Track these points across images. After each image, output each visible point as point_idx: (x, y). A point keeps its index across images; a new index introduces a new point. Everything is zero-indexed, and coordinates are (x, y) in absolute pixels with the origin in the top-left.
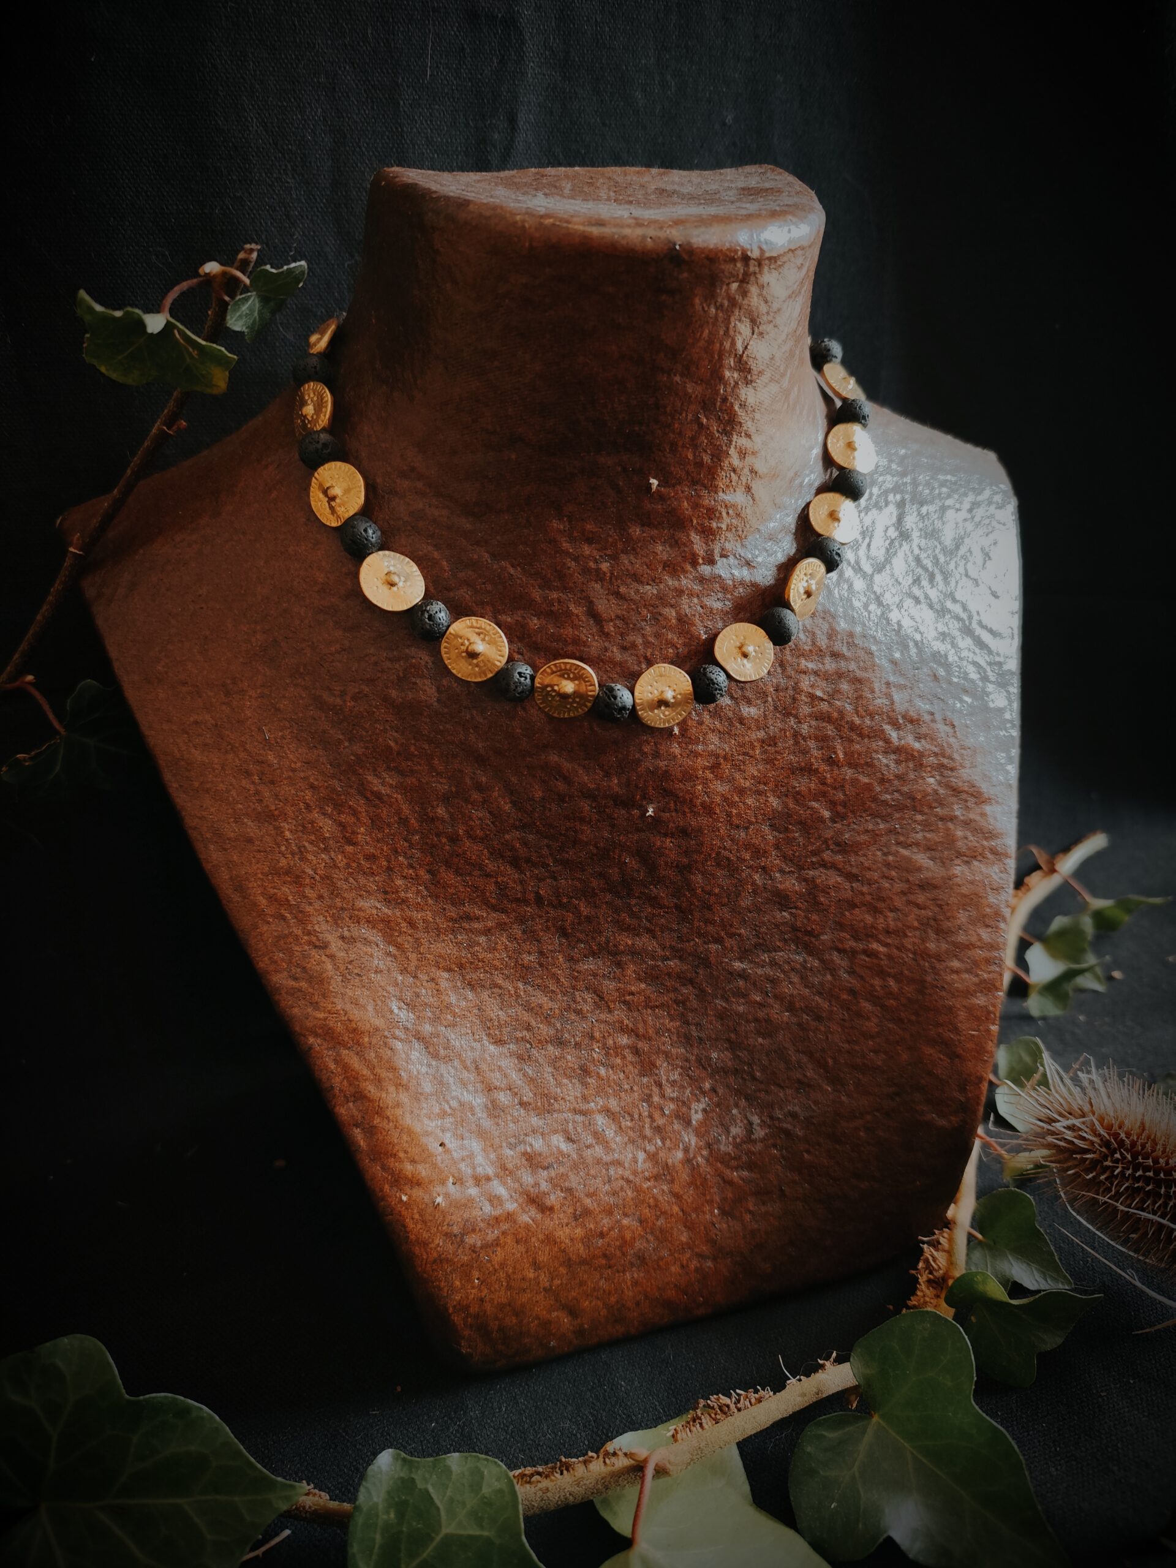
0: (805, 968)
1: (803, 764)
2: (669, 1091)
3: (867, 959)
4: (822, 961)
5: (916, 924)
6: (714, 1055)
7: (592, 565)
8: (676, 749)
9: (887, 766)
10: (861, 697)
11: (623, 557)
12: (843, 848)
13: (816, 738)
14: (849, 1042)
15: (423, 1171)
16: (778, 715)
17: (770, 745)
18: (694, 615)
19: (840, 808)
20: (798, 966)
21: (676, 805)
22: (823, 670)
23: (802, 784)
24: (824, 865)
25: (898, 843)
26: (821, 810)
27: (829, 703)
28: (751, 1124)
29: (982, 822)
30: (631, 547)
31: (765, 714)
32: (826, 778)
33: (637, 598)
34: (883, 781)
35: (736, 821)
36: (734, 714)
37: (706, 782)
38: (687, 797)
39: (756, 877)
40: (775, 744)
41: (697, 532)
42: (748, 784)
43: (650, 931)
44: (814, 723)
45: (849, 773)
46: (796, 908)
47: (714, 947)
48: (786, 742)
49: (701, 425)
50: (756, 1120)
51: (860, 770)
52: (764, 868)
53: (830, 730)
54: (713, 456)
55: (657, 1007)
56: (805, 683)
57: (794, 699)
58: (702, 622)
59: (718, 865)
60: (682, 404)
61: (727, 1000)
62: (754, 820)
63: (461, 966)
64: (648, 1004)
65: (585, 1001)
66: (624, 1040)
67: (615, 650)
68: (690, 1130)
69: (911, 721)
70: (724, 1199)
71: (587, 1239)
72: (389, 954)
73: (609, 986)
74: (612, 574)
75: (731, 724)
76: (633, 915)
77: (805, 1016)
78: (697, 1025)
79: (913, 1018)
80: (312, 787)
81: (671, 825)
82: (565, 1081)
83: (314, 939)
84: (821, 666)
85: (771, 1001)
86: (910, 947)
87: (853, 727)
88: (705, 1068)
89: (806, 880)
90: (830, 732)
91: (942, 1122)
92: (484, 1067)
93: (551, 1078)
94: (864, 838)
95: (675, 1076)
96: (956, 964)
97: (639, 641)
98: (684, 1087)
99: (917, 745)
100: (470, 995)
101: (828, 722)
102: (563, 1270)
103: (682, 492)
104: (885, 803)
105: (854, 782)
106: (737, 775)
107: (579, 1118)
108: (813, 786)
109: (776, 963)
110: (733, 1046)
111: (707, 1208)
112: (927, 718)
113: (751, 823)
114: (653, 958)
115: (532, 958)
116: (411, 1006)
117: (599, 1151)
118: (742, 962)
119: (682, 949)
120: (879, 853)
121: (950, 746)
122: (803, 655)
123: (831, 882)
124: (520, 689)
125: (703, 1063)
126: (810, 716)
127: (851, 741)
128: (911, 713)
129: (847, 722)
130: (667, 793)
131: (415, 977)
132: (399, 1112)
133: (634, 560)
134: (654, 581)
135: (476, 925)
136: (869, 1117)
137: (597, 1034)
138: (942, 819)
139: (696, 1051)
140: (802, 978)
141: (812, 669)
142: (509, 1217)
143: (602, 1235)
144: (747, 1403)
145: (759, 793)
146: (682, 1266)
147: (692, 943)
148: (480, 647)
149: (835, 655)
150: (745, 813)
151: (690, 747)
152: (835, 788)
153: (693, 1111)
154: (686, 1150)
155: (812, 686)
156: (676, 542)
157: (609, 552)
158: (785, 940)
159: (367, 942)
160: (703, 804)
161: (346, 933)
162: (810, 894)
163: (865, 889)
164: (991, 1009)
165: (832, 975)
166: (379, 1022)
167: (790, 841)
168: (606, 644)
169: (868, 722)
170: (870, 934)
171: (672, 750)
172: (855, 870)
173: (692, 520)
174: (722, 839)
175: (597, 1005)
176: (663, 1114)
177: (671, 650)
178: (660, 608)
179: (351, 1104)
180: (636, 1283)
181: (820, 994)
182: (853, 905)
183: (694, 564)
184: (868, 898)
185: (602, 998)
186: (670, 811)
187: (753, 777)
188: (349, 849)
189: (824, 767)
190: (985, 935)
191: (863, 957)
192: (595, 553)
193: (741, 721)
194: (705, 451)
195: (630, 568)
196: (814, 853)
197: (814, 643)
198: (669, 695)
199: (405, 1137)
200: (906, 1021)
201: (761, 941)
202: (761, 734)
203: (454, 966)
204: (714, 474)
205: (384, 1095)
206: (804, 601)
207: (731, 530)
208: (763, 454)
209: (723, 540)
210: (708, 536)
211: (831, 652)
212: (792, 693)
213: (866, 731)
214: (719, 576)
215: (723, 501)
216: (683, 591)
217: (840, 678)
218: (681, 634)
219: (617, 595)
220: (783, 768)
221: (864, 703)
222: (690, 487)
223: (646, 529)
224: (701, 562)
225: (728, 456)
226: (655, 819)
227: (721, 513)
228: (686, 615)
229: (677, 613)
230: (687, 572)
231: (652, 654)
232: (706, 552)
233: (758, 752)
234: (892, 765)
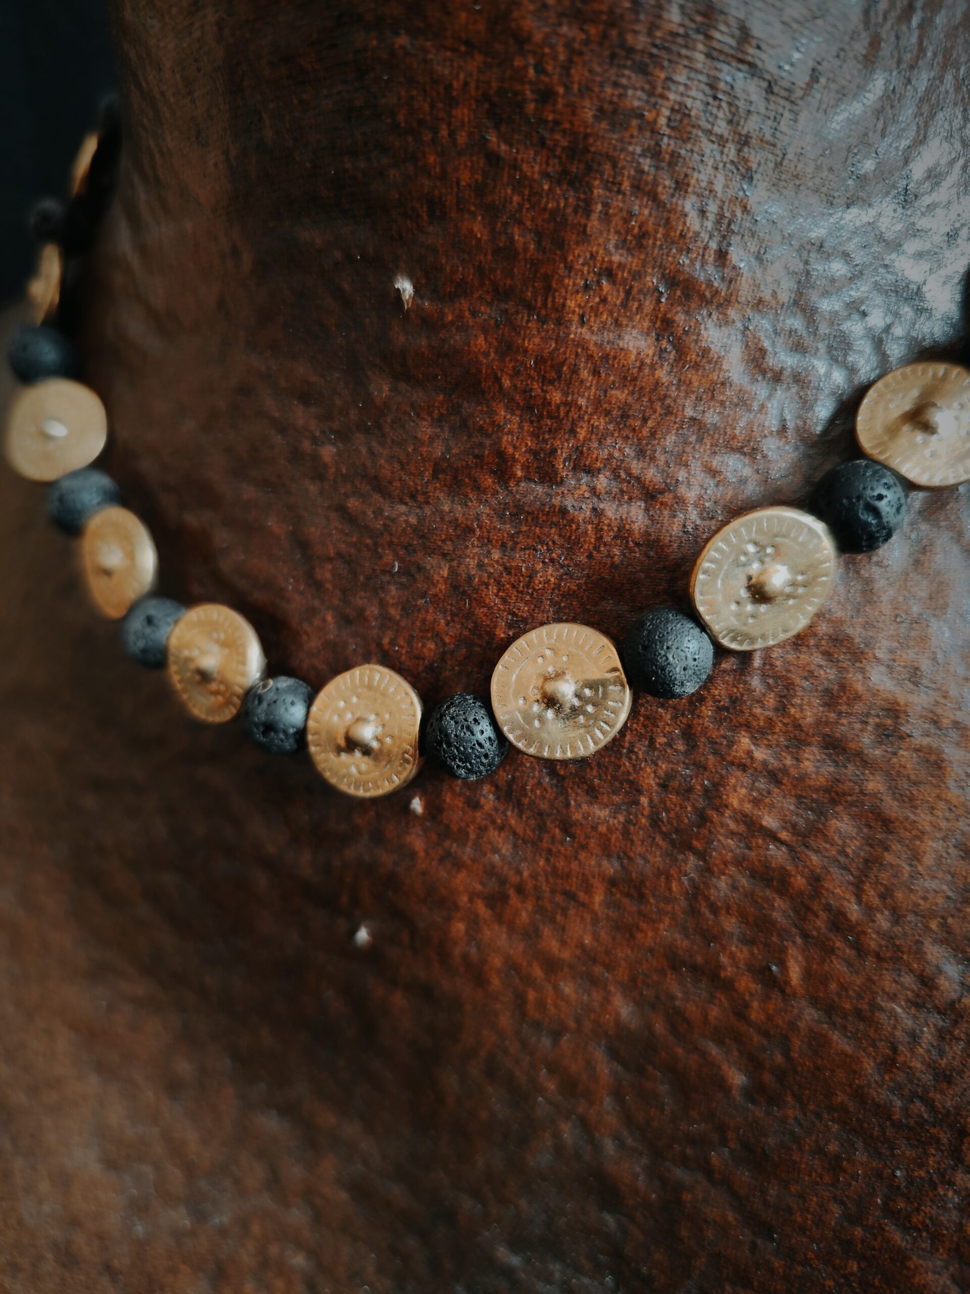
7: (306, 445)
8: (417, 842)
11: (359, 439)
13: (743, 916)
16: (658, 839)
17: (628, 895)
18: (487, 585)
19: (768, 1078)
22: (793, 772)
26: (725, 1067)
27: (791, 849)
32: (747, 1006)
42: (566, 955)
44: (744, 882)
45: (810, 1015)
54: (539, 235)
57: (703, 819)
58: (504, 601)
67: (329, 618)
75: (542, 828)
84: (789, 762)
90: (776, 915)
97: (373, 610)
103: (474, 314)
105: (818, 1043)
108: (715, 1012)
122: (748, 726)
126: (739, 862)
129: (828, 908)
134: (413, 496)
141: (765, 763)
145: (594, 981)
148: (117, 560)
152: (766, 1034)
155: (756, 802)
156: (464, 424)
160: (465, 958)
168: (316, 603)
169: (883, 921)
171: (409, 839)
173: (498, 380)
178: (420, 555)
183: (503, 474)
187: (582, 946)
189: (746, 984)
193: (567, 826)
194: (520, 222)
195: (369, 463)
197: (782, 709)
198: (372, 733)
202: (611, 867)
204: (547, 278)
206: (749, 608)
207: (607, 413)
208: (713, 245)
209: (582, 434)
210: (540, 417)
211: (825, 736)
212: (701, 803)
213: (873, 942)
214: (563, 511)
215: (582, 344)
216: (472, 530)
217: (834, 802)
218: (453, 615)
219: (342, 510)
220: (651, 950)
221: (884, 876)
222: (490, 304)
223: (403, 386)
224: (519, 473)
225: (584, 235)
226: (372, 953)
227: (575, 370)
228: (470, 579)
229: (453, 572)
230: (485, 491)
231: (393, 643)
232: (535, 453)
233: (598, 898)
234: (928, 1035)
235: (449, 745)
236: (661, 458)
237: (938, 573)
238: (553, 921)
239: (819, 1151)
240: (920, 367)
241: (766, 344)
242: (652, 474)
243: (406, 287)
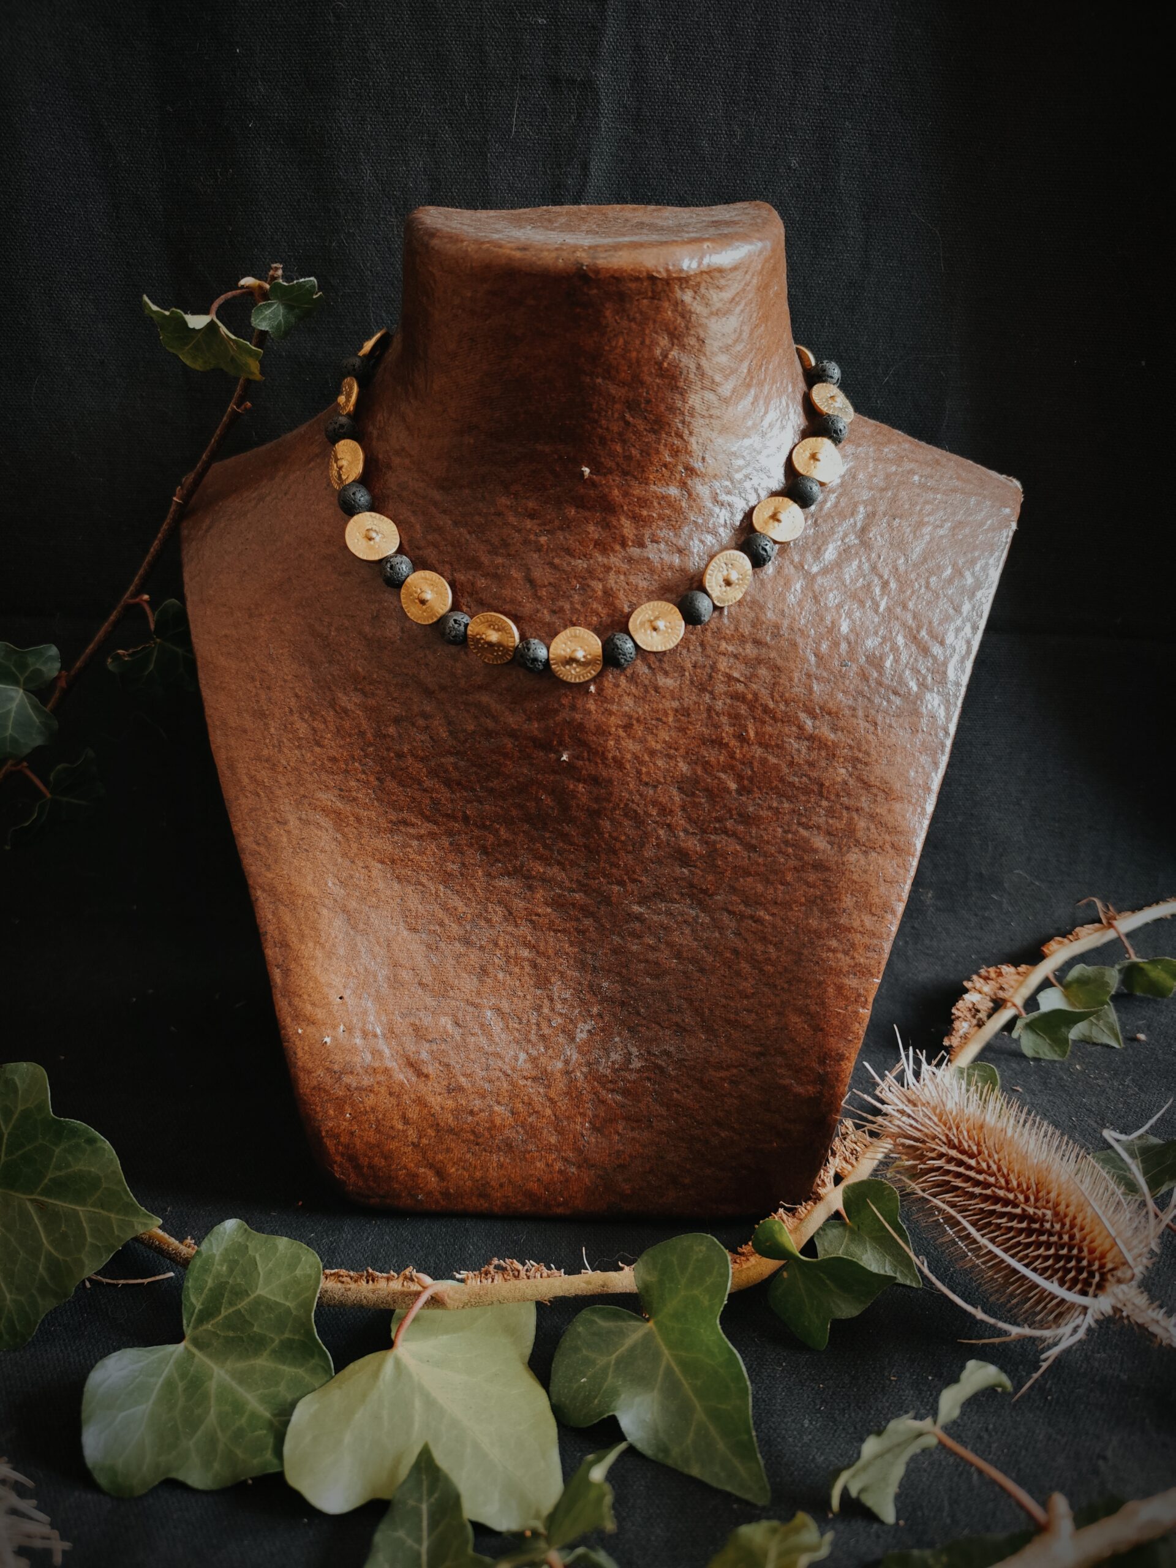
0: (697, 923)
1: (714, 737)
2: (559, 1006)
3: (753, 924)
4: (713, 919)
5: (803, 900)
6: (605, 984)
7: (532, 537)
8: (591, 706)
9: (799, 751)
10: (778, 683)
11: (559, 533)
12: (746, 819)
13: (729, 715)
14: (726, 998)
15: (320, 1014)
16: (694, 689)
17: (683, 715)
18: (619, 591)
19: (746, 782)
20: (691, 920)
21: (589, 755)
22: (743, 654)
23: (711, 755)
24: (725, 831)
25: (800, 824)
26: (728, 782)
27: (745, 684)
28: (630, 1054)
29: (889, 819)
30: (567, 525)
31: (681, 687)
32: (735, 753)
33: (569, 569)
34: (791, 764)
35: (645, 779)
36: (650, 682)
37: (618, 739)
38: (600, 749)
39: (661, 832)
40: (689, 715)
41: (628, 517)
42: (659, 747)
43: (559, 863)
44: (728, 701)
45: (758, 751)
46: (695, 867)
47: (616, 888)
48: (700, 714)
49: (627, 423)
50: (634, 1051)
51: (770, 750)
52: (669, 825)
53: (743, 709)
54: (642, 451)
55: (559, 931)
56: (723, 664)
57: (710, 677)
58: (626, 597)
59: (626, 815)
60: (607, 404)
61: (623, 938)
62: (662, 780)
63: (393, 862)
64: (551, 927)
65: (495, 912)
66: (525, 953)
67: (545, 612)
68: (573, 1046)
69: (829, 713)
70: (596, 1116)
71: (457, 1112)
72: (336, 839)
73: (519, 904)
74: (549, 546)
76: (545, 846)
77: (691, 967)
78: (593, 954)
79: (786, 986)
80: (297, 696)
81: (584, 772)
82: (464, 975)
83: (278, 816)
84: (741, 650)
85: (662, 946)
86: (794, 920)
87: (766, 710)
88: (597, 996)
89: (706, 843)
90: (743, 712)
91: (799, 1089)
92: (394, 946)
93: (452, 970)
94: (764, 813)
95: (567, 995)
96: (834, 943)
97: (567, 606)
98: (574, 1007)
99: (832, 736)
100: (396, 886)
101: (742, 702)
102: (431, 1132)
103: (614, 481)
104: (792, 785)
105: (763, 761)
106: (649, 738)
107: (471, 1009)
108: (722, 758)
109: (671, 914)
110: (626, 981)
111: (579, 1119)
112: (847, 712)
113: (660, 783)
114: (561, 888)
115: (455, 867)
116: (343, 884)
117: (483, 1041)
118: (640, 907)
119: (587, 885)
120: (780, 830)
121: (868, 742)
122: (724, 638)
123: (730, 849)
124: (453, 633)
125: (594, 989)
126: (725, 693)
127: (764, 722)
128: (830, 705)
129: (762, 705)
130: (583, 744)
131: (353, 862)
132: (312, 963)
133: (568, 536)
134: (585, 556)
135: (412, 831)
136: (735, 1071)
137: (501, 943)
138: (847, 808)
139: (589, 977)
140: (693, 931)
141: (732, 652)
142: (386, 1071)
143: (472, 1113)
144: (538, 1275)
145: (671, 757)
146: (547, 1165)
147: (597, 882)
148: (428, 596)
149: (757, 642)
150: (655, 773)
151: (605, 705)
152: (743, 763)
153: (578, 1030)
154: (567, 1062)
155: (730, 668)
156: (608, 524)
157: (547, 528)
158: (682, 895)
159: (319, 826)
160: (614, 758)
161: (304, 816)
162: (709, 856)
163: (761, 860)
164: (862, 991)
165: (720, 934)
166: (314, 891)
167: (695, 805)
168: (539, 606)
169: (782, 707)
170: (756, 901)
171: (588, 706)
172: (754, 841)
173: (622, 506)
174: (631, 793)
175: (506, 919)
176: (550, 1026)
177: (595, 618)
178: (589, 580)
179: (277, 949)
180: (501, 1166)
181: (706, 948)
182: (749, 874)
183: (624, 545)
184: (763, 869)
185: (511, 914)
186: (583, 759)
187: (665, 742)
188: (317, 749)
189: (733, 743)
190: (868, 921)
191: (750, 922)
192: (535, 527)
193: (657, 689)
194: (634, 446)
195: (564, 543)
196: (718, 820)
197: (736, 629)
198: (580, 655)
199: (311, 984)
200: (779, 988)
201: (660, 891)
202: (675, 704)
203: (387, 860)
204: (643, 467)
205: (303, 947)
206: (724, 588)
207: (663, 519)
208: (701, 454)
209: (654, 527)
210: (638, 521)
211: (753, 639)
212: (709, 671)
213: (779, 715)
214: (648, 559)
215: (655, 492)
216: (611, 568)
217: (759, 663)
218: (605, 604)
219: (552, 565)
220: (694, 738)
221: (781, 689)
222: (620, 477)
223: (580, 510)
224: (630, 544)
225: (658, 452)
226: (569, 765)
227: (652, 503)
228: (612, 589)
229: (604, 586)
230: (616, 552)
231: (578, 619)
232: (636, 536)
233: (671, 719)
234: (804, 751)
235: (618, 648)
236: (683, 536)
237: (786, 575)
238: (652, 733)
239: (770, 808)
240: (773, 498)
241: (718, 491)
242: (681, 543)
243: (587, 470)
